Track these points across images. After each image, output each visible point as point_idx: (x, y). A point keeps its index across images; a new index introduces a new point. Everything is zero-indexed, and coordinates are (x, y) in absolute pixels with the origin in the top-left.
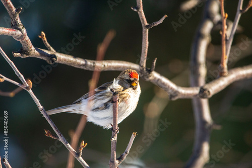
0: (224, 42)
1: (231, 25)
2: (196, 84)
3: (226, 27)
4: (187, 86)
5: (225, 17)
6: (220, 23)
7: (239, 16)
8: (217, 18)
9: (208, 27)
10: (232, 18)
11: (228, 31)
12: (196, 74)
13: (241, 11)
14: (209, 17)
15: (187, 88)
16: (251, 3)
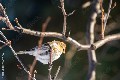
0: (102, 23)
1: (106, 15)
2: (89, 43)
3: (103, 16)
4: (85, 44)
5: (103, 11)
6: (101, 14)
7: (110, 10)
8: (99, 11)
9: (95, 16)
10: (106, 12)
11: (105, 18)
12: (89, 38)
13: (110, 8)
14: (95, 11)
15: (85, 45)
16: (116, 4)
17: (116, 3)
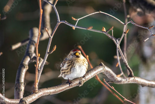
5: (38, 56)
6: (35, 58)
13: (48, 53)
16: (55, 48)
17: (56, 46)
